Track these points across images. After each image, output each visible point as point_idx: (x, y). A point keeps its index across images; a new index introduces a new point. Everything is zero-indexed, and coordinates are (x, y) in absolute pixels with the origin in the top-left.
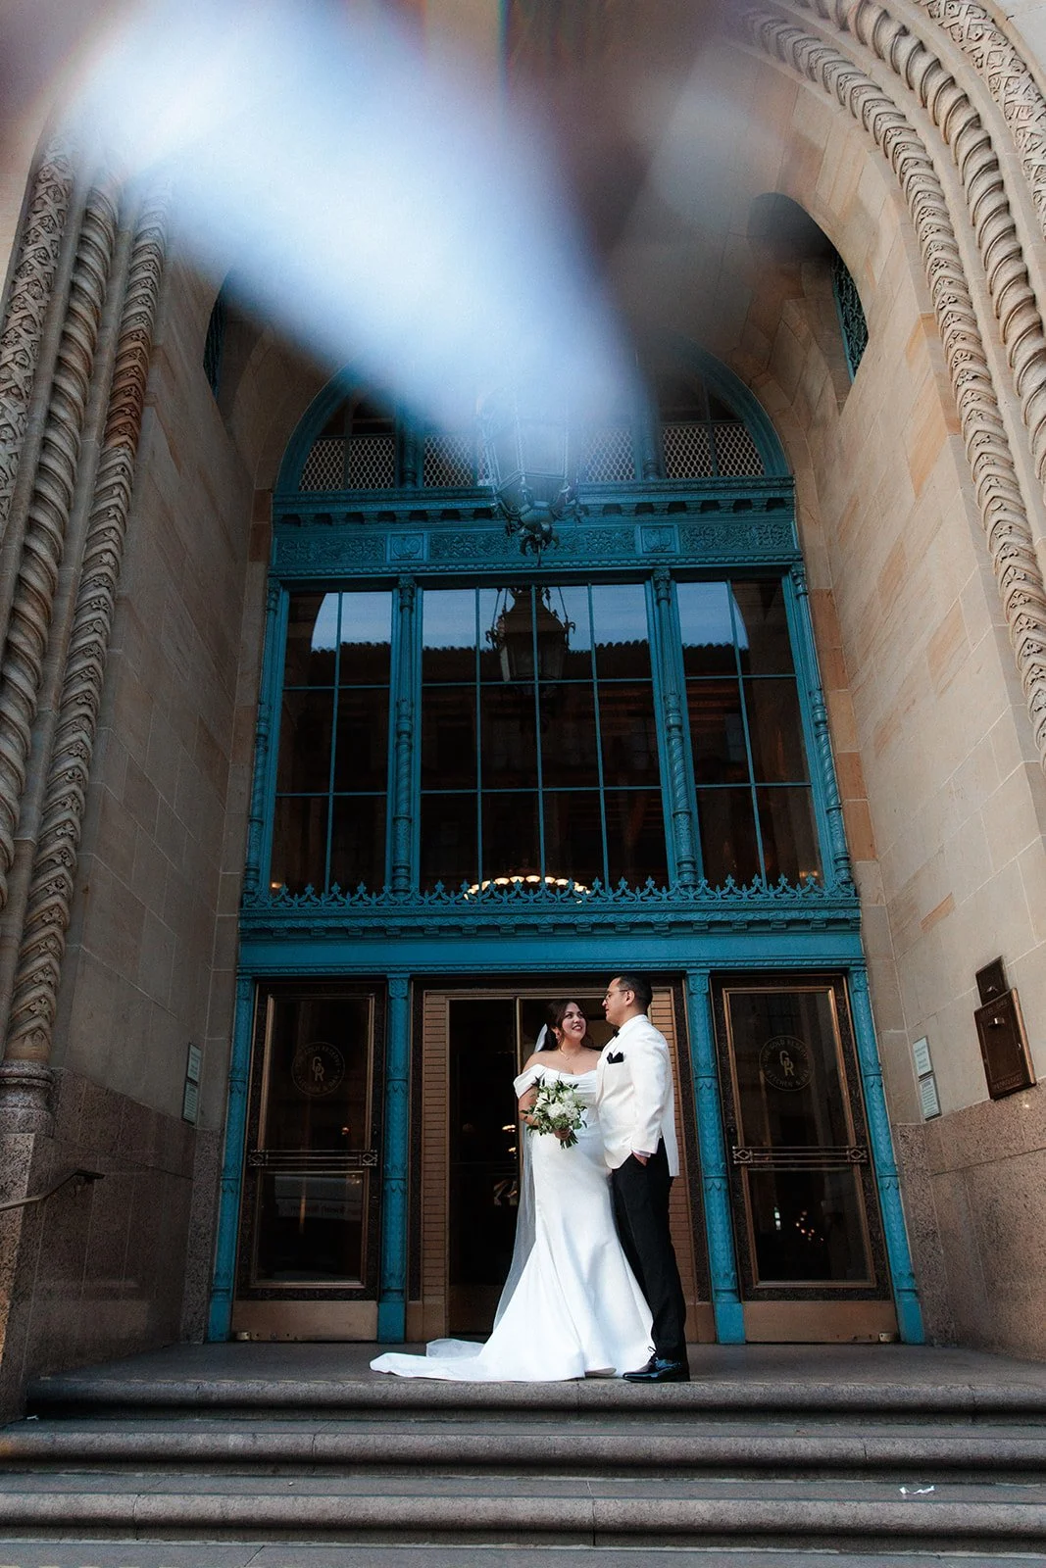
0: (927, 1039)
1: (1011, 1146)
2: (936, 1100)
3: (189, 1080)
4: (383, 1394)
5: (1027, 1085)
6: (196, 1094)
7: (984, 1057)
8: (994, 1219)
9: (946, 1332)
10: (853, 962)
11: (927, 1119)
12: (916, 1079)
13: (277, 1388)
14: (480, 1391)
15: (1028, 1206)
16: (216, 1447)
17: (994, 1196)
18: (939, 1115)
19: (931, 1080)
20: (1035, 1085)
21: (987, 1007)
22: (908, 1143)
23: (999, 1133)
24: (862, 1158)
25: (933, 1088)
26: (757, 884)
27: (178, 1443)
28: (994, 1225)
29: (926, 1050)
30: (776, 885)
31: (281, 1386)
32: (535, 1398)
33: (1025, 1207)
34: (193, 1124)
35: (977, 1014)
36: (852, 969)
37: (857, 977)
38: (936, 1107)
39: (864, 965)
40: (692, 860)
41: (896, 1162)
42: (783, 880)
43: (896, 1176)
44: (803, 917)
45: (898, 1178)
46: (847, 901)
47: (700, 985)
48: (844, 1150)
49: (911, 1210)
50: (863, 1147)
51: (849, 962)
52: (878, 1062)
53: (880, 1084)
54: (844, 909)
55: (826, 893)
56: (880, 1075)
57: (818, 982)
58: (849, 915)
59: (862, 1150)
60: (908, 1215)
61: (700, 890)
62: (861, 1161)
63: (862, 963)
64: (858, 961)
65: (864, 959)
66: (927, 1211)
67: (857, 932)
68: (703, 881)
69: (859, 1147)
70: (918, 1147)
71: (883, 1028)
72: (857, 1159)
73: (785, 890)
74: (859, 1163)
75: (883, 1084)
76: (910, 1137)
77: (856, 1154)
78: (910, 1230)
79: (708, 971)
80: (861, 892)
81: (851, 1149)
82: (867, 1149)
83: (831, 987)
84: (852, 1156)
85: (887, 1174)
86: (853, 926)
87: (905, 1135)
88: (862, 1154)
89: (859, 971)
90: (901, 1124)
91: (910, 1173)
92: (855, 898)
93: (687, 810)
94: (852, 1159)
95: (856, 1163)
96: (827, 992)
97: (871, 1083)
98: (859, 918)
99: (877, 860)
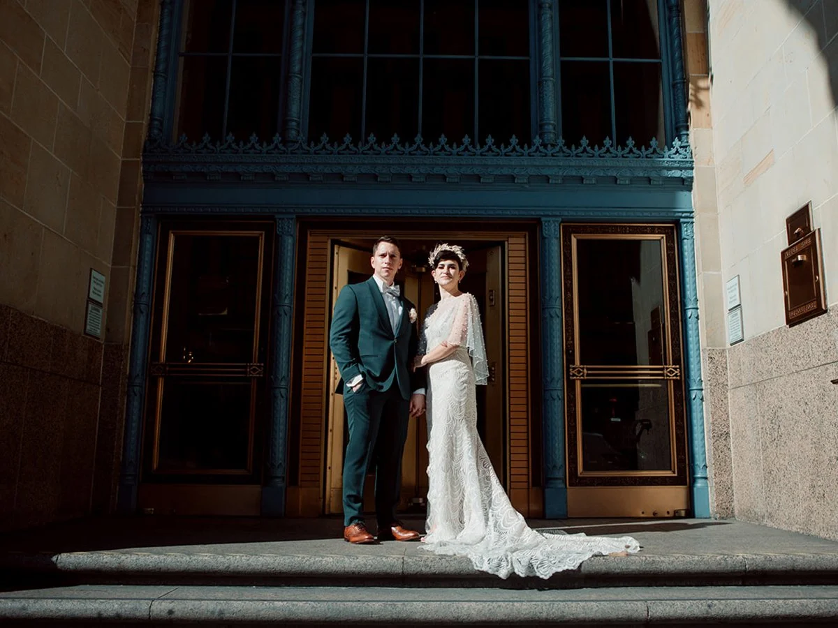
0: (739, 278)
1: (799, 363)
2: (740, 329)
3: (90, 300)
4: (227, 565)
5: (820, 311)
6: (101, 313)
7: (785, 289)
8: (777, 423)
9: (727, 508)
10: (684, 215)
11: (732, 345)
12: (726, 311)
13: (129, 560)
14: (314, 563)
15: (807, 411)
16: (60, 611)
17: (780, 404)
18: (742, 340)
19: (739, 312)
20: (826, 311)
21: (791, 247)
22: (714, 363)
23: (790, 352)
24: (676, 375)
25: (740, 318)
26: (608, 145)
27: (24, 608)
28: (776, 427)
29: (737, 287)
30: (624, 146)
31: (134, 557)
32: (363, 569)
33: (804, 412)
34: (98, 339)
35: (783, 253)
36: (682, 220)
37: (686, 227)
38: (740, 333)
39: (692, 218)
40: (552, 122)
41: (703, 379)
42: (630, 142)
43: (702, 390)
44: (646, 175)
45: (703, 391)
46: (683, 162)
47: (553, 231)
48: (662, 369)
49: (711, 416)
50: (678, 366)
51: (680, 214)
52: (696, 298)
53: (696, 316)
54: (680, 169)
55: (666, 155)
56: (697, 309)
57: (653, 231)
58: (685, 174)
59: (676, 369)
60: (707, 420)
61: (557, 149)
62: (675, 378)
63: (691, 215)
64: (688, 214)
65: (693, 212)
66: (723, 416)
67: (690, 189)
68: (561, 141)
69: (674, 366)
70: (723, 367)
71: (703, 270)
72: (672, 376)
73: (631, 151)
74: (673, 380)
75: (698, 316)
76: (717, 358)
77: (671, 372)
78: (708, 432)
79: (560, 219)
80: (696, 155)
81: (667, 368)
82: (680, 368)
83: (664, 236)
84: (669, 374)
85: (694, 388)
86: (686, 184)
87: (712, 356)
88: (676, 372)
89: (688, 223)
90: (710, 348)
91: (712, 387)
92: (691, 160)
93: (552, 79)
94: (667, 376)
95: (670, 380)
96: (660, 240)
97: (689, 315)
98: (692, 177)
99: (712, 128)
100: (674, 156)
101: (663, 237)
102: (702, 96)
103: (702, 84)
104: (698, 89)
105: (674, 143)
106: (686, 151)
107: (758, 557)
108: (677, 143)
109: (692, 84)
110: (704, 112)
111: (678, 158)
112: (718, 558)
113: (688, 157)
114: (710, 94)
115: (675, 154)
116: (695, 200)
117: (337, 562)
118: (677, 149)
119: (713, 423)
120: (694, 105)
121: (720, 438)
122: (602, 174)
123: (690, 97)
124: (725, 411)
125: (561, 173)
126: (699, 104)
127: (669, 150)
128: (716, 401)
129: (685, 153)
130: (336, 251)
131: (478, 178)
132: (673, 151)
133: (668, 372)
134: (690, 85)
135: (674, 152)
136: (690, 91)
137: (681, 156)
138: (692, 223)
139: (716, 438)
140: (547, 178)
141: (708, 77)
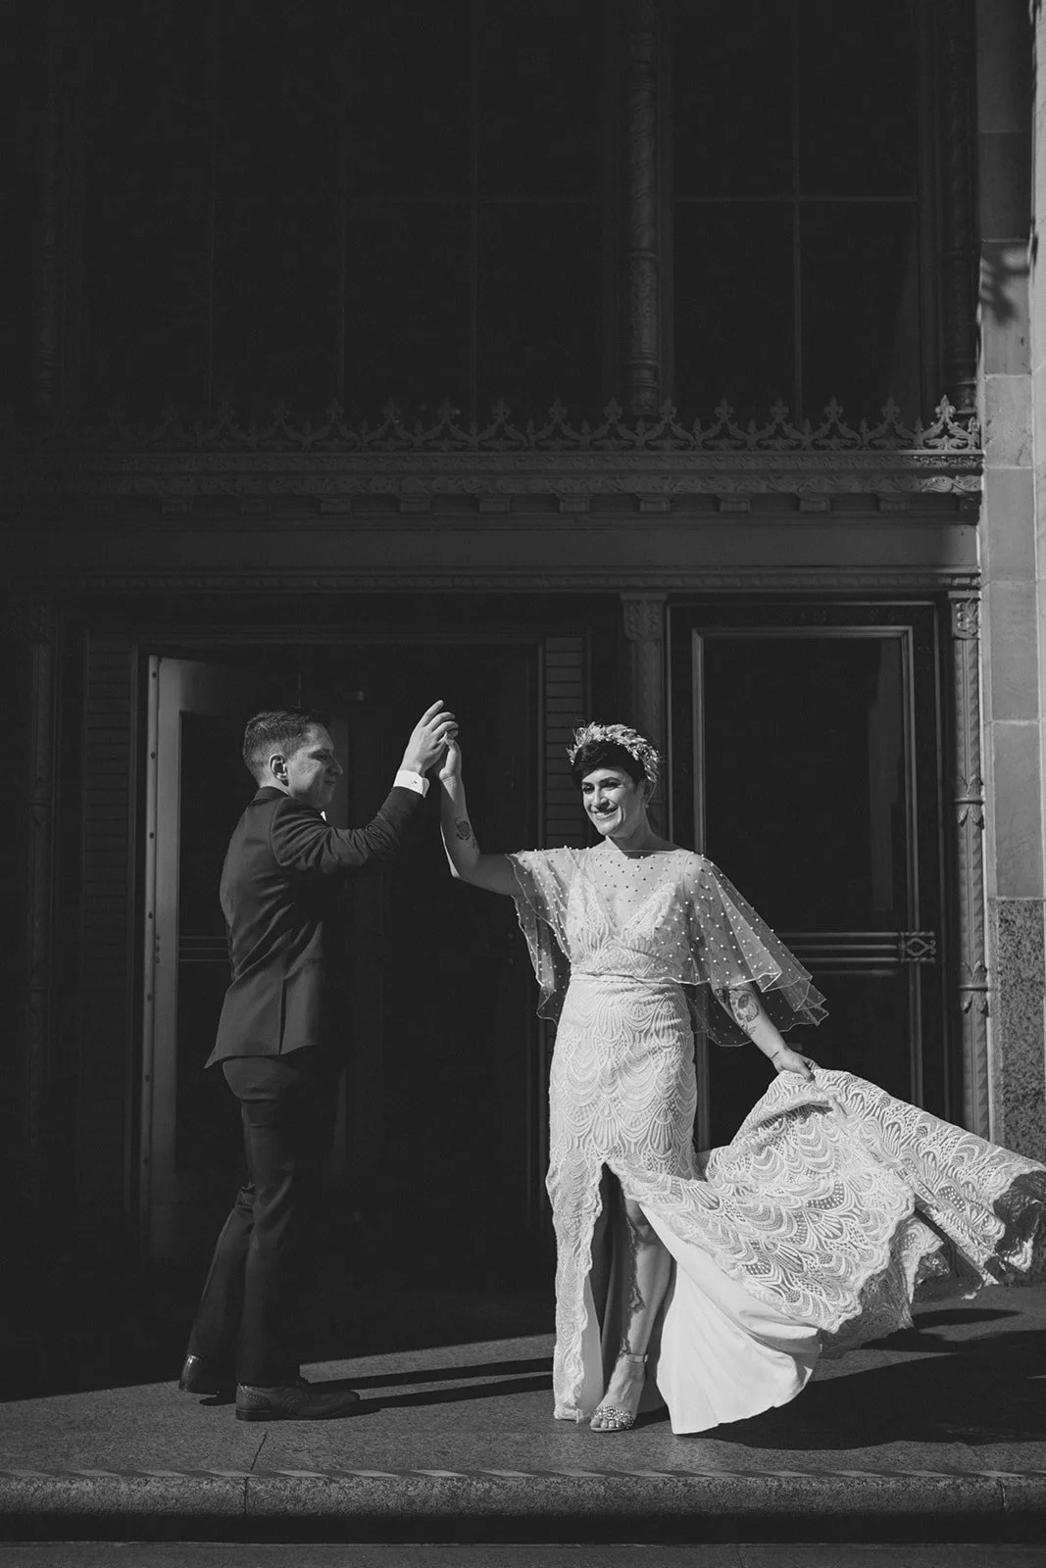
10: (957, 581)
22: (1012, 933)
24: (927, 954)
26: (780, 419)
30: (818, 419)
36: (953, 594)
37: (961, 610)
39: (977, 588)
40: (650, 362)
41: (987, 965)
42: (834, 410)
43: (985, 990)
44: (868, 490)
45: (988, 994)
46: (956, 456)
47: (646, 624)
48: (895, 941)
49: (1001, 1053)
50: (931, 934)
51: (948, 581)
52: (979, 778)
53: (976, 820)
54: (951, 473)
55: (919, 439)
56: (980, 803)
57: (883, 619)
58: (961, 486)
59: (927, 939)
60: (995, 1062)
61: (659, 429)
62: (924, 959)
63: (975, 582)
64: (967, 581)
65: (979, 575)
66: (1031, 1056)
67: (973, 519)
68: (668, 410)
69: (922, 934)
70: (1032, 941)
71: (996, 717)
72: (918, 958)
73: (834, 432)
74: (922, 964)
75: (982, 819)
76: (1019, 922)
77: (916, 947)
78: (996, 1087)
79: (663, 597)
80: (987, 442)
81: (908, 939)
82: (937, 938)
83: (910, 629)
84: (910, 952)
85: (970, 986)
86: (967, 508)
87: (1009, 918)
88: (927, 947)
89: (966, 600)
90: (1004, 898)
91: (1008, 988)
92: (978, 452)
93: (651, 255)
94: (908, 955)
95: (915, 963)
96: (899, 639)
97: (962, 818)
98: (979, 494)
99: (1030, 373)
100: (938, 442)
101: (906, 632)
102: (1011, 292)
103: (1012, 260)
104: (1003, 274)
105: (938, 410)
106: (965, 428)
107: (1032, 1483)
108: (946, 410)
109: (986, 259)
110: (1014, 329)
111: (946, 447)
112: (941, 1484)
113: (971, 442)
114: (1030, 285)
115: (940, 436)
116: (982, 545)
117: (103, 1493)
118: (945, 425)
119: (1005, 1070)
120: (990, 313)
121: (1022, 1103)
122: (764, 489)
123: (983, 293)
124: (1035, 1042)
125: (666, 489)
126: (1005, 311)
127: (927, 427)
128: (1016, 1019)
129: (964, 433)
130: (152, 669)
131: (473, 501)
132: (937, 428)
133: (910, 947)
134: (983, 264)
135: (938, 432)
136: (983, 278)
137: (955, 442)
138: (976, 600)
139: (1010, 1105)
140: (634, 500)
141: (1027, 244)
